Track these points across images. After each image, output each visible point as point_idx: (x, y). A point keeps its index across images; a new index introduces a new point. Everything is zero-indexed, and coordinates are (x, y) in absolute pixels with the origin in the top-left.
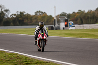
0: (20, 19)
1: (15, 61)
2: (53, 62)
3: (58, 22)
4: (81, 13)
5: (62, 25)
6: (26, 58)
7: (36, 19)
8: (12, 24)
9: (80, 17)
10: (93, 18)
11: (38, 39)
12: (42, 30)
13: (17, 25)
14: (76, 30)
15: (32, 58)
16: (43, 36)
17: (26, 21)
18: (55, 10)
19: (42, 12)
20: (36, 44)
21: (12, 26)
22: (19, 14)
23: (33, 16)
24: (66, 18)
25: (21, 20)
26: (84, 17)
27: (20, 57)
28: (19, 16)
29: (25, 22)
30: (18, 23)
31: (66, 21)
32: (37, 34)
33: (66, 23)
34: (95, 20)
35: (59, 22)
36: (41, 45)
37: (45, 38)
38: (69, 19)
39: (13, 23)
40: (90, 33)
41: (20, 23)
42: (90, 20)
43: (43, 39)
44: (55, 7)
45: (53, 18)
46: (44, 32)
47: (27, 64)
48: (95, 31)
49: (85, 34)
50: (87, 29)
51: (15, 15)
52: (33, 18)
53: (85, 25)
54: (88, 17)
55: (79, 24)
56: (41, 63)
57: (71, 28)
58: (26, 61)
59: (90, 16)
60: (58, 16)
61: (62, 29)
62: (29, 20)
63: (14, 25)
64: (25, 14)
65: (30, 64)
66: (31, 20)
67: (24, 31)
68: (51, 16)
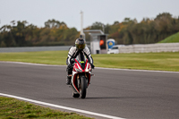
0: (18, 34)
1: (10, 112)
2: (78, 114)
3: (87, 40)
4: (129, 23)
5: (96, 45)
6: (29, 106)
7: (46, 34)
8: (3, 43)
9: (127, 31)
10: (152, 33)
11: (74, 73)
13: (13, 46)
14: (120, 55)
15: (39, 106)
16: (83, 66)
17: (29, 38)
18: (82, 17)
19: (58, 22)
20: (69, 83)
22: (16, 25)
23: (42, 29)
24: (103, 34)
26: (135, 31)
27: (19, 104)
28: (16, 30)
29: (26, 39)
31: (102, 38)
32: (72, 62)
33: (102, 42)
34: (155, 36)
35: (89, 39)
36: (81, 84)
37: (87, 70)
38: (107, 35)
40: (145, 60)
41: (17, 42)
42: (145, 35)
43: (84, 73)
44: (82, 13)
45: (79, 33)
46: (86, 59)
47: (30, 117)
48: (155, 57)
49: (137, 61)
50: (140, 54)
51: (9, 27)
52: (41, 33)
53: (136, 46)
54: (142, 32)
55: (126, 44)
56: (56, 115)
57: (110, 51)
58: (29, 112)
59: (145, 29)
60: (87, 29)
61: (95, 53)
62: (35, 36)
63: (8, 46)
64: (26, 25)
65: (35, 117)
66: (38, 36)
67: (26, 57)
68: (74, 30)
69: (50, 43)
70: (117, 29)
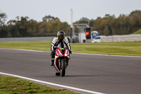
0: (21, 27)
1: (15, 89)
2: (69, 90)
3: (75, 32)
4: (109, 18)
5: (83, 36)
6: (30, 84)
7: (44, 27)
8: (9, 34)
9: (108, 25)
10: (127, 26)
11: (56, 57)
12: (62, 43)
13: (17, 36)
14: (102, 43)
17: (30, 30)
18: (72, 14)
19: (53, 18)
20: (53, 64)
21: (10, 37)
22: (20, 20)
23: (41, 23)
24: (88, 27)
25: (23, 29)
26: (114, 25)
27: (22, 82)
28: (20, 23)
29: (28, 31)
30: (18, 33)
31: (88, 30)
33: (88, 33)
34: (129, 29)
35: (77, 31)
37: (66, 55)
38: (92, 28)
39: (12, 33)
40: (122, 47)
41: (21, 33)
42: (122, 28)
43: (63, 57)
44: (71, 10)
45: (69, 26)
46: (65, 46)
47: (31, 92)
48: (129, 45)
49: (115, 49)
50: (117, 42)
51: (14, 21)
52: (40, 26)
53: (115, 36)
54: (119, 25)
55: (106, 35)
56: (51, 91)
57: (94, 41)
58: (30, 89)
59: (121, 23)
60: (76, 23)
61: (82, 42)
62: (35, 29)
63: (13, 36)
64: (28, 20)
65: (35, 92)
66: (37, 29)
67: (28, 45)
68: (66, 24)
69: (46, 34)
70: (100, 23)
